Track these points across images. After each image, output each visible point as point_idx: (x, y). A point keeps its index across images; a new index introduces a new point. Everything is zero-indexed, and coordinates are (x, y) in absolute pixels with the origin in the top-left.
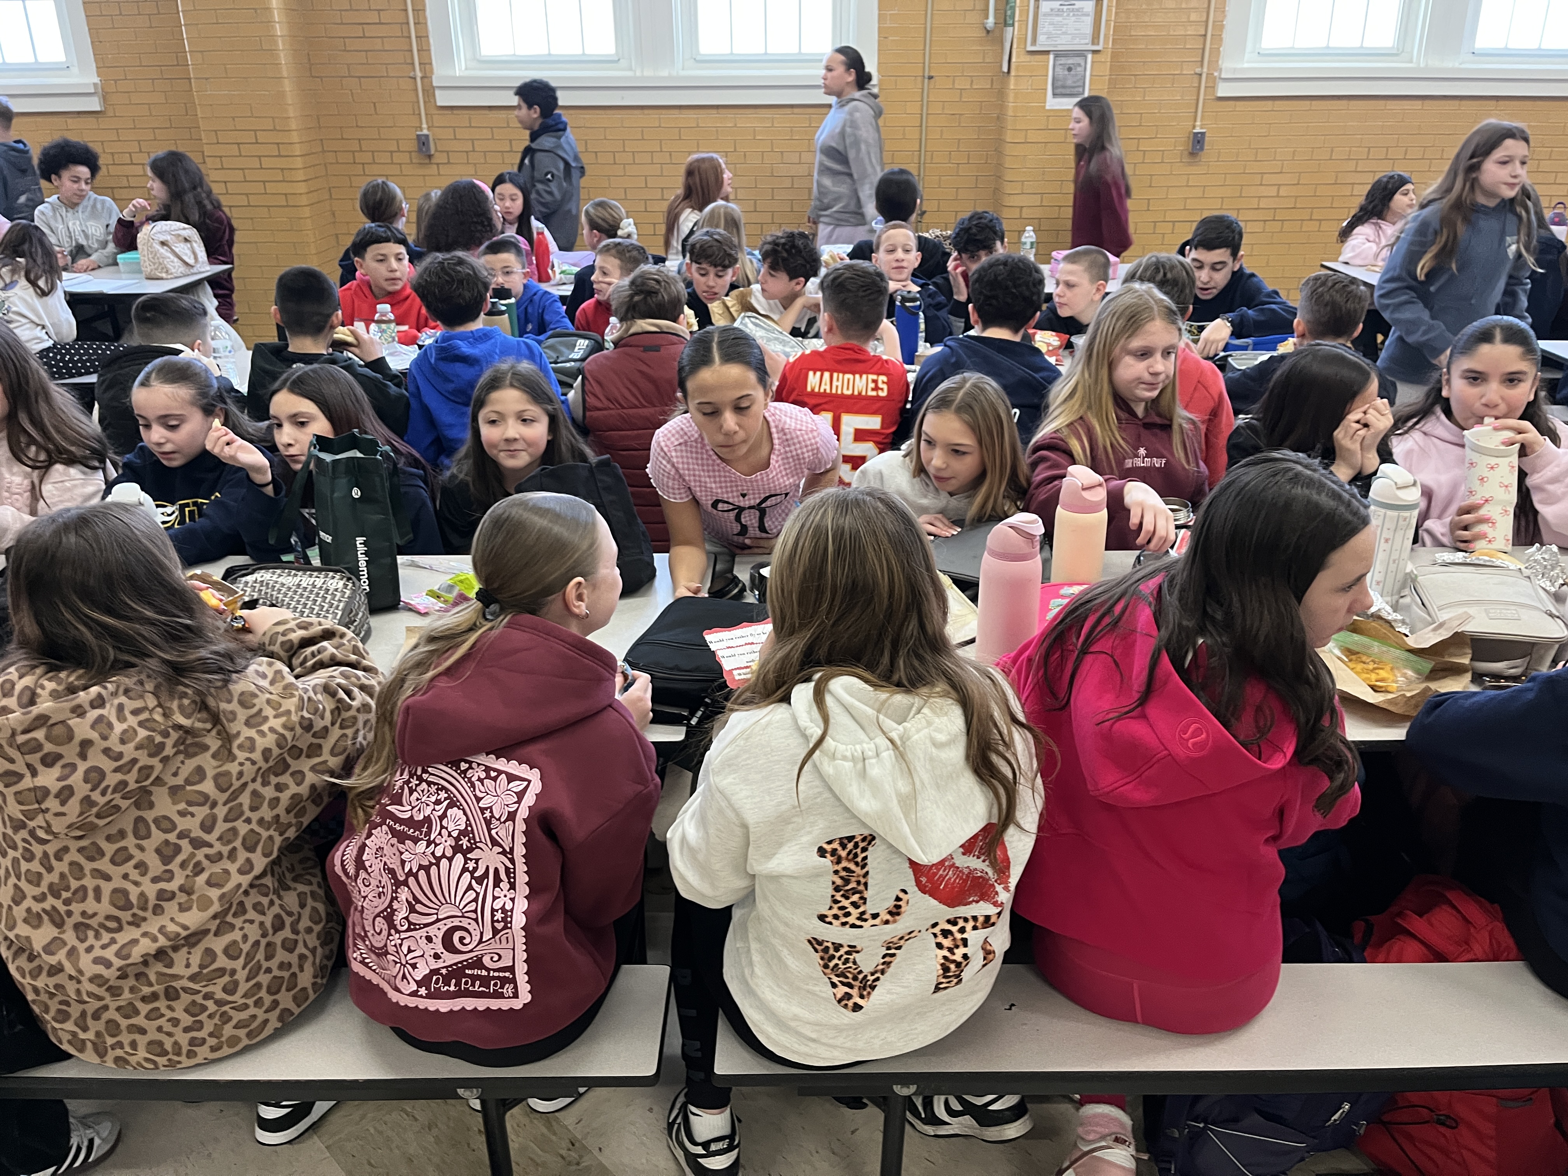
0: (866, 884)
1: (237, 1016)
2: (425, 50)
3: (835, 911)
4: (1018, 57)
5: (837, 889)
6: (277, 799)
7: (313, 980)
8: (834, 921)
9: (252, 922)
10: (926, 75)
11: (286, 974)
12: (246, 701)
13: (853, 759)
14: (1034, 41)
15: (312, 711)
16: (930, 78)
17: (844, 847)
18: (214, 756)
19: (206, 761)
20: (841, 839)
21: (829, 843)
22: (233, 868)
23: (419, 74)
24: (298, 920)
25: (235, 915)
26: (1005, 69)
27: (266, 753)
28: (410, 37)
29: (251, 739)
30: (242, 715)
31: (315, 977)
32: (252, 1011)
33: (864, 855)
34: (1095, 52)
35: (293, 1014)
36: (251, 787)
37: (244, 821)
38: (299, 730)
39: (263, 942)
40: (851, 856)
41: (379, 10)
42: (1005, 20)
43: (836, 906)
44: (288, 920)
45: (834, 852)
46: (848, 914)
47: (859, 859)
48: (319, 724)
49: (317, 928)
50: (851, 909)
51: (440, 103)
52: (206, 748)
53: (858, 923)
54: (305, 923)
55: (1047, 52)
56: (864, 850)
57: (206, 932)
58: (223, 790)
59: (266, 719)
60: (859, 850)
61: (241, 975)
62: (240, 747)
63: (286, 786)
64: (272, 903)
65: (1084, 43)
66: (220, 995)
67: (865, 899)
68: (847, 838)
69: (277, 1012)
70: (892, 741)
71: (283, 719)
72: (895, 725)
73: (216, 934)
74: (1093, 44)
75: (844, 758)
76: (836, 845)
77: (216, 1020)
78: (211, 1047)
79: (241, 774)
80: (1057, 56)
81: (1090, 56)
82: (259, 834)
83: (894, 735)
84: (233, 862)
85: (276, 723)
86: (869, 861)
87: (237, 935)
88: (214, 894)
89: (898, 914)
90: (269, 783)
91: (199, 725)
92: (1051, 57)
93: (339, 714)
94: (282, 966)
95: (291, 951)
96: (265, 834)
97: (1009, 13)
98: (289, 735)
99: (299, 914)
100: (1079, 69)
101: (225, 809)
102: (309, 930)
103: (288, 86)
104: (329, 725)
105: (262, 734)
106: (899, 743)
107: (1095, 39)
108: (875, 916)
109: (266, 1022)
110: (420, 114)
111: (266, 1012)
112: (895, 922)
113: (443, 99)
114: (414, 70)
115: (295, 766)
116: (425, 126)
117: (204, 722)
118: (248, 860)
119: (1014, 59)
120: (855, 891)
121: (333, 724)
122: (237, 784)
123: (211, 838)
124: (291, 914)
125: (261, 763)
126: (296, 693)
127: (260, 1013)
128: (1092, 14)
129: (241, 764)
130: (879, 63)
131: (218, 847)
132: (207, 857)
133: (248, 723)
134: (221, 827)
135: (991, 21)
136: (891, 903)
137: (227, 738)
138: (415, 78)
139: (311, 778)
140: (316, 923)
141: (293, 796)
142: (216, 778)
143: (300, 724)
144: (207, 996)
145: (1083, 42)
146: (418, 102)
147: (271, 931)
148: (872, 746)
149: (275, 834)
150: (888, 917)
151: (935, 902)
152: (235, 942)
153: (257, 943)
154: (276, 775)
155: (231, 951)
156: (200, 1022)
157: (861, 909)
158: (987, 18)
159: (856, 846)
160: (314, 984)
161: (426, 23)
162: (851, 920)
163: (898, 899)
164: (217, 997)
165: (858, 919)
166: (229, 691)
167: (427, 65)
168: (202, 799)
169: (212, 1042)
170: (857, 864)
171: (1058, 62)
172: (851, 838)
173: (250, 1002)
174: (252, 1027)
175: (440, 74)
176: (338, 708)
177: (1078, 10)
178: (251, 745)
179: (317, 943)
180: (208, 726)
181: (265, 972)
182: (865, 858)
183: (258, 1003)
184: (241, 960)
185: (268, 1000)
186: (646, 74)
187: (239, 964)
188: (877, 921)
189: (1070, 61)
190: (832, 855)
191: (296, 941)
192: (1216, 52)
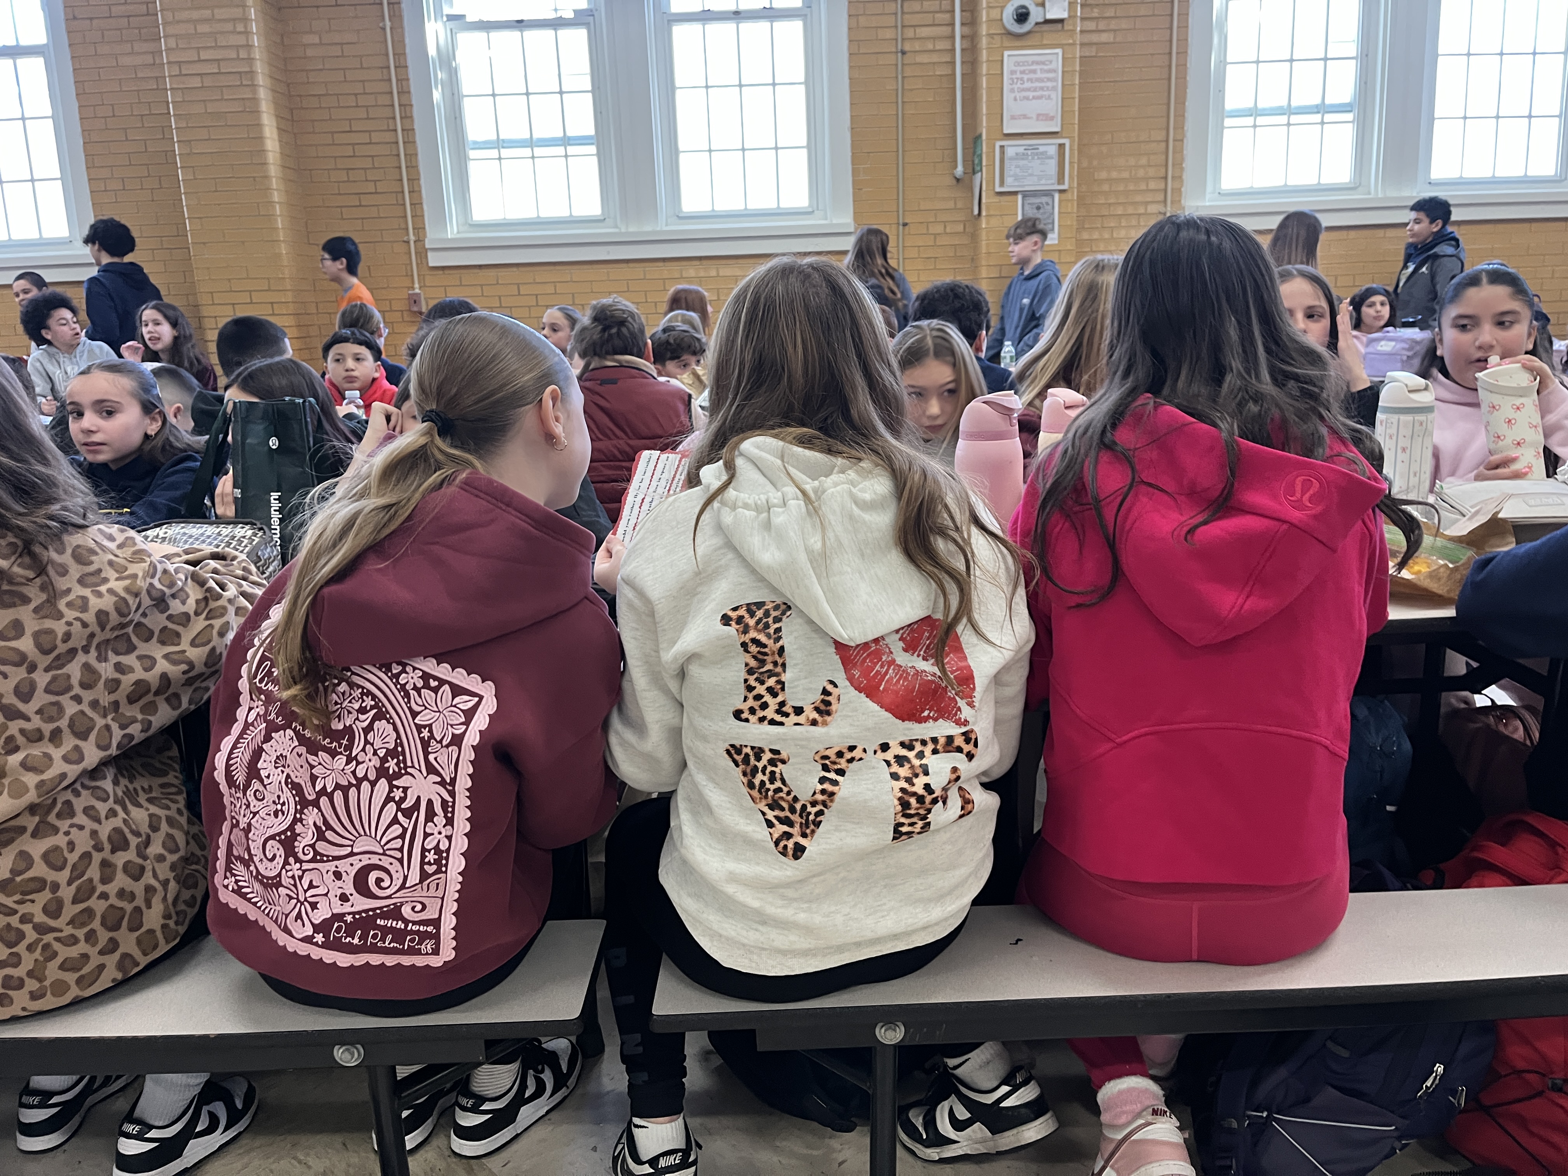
0: (784, 665)
1: (65, 952)
2: (419, 216)
3: (751, 703)
4: (987, 198)
5: (750, 672)
6: (117, 682)
7: (162, 921)
8: (751, 717)
9: (81, 828)
10: (901, 222)
11: (128, 907)
12: (81, 556)
13: (757, 509)
14: (1002, 183)
15: (167, 583)
16: (905, 225)
17: (752, 614)
18: (36, 610)
19: (25, 614)
20: (748, 605)
21: (735, 609)
22: (57, 754)
23: (412, 238)
24: (147, 842)
25: (59, 816)
26: (976, 212)
27: (102, 616)
28: (404, 205)
29: (84, 599)
30: (75, 571)
31: (167, 916)
32: (82, 947)
33: (777, 625)
34: (1061, 191)
35: (138, 964)
36: (81, 658)
37: (72, 698)
38: (147, 601)
39: (97, 857)
40: (761, 626)
41: (375, 181)
42: (973, 168)
43: (750, 696)
44: (134, 841)
45: (739, 620)
46: (764, 706)
47: (771, 631)
48: (176, 607)
49: (172, 858)
50: (768, 698)
51: (431, 264)
52: (26, 600)
53: (778, 718)
54: (156, 848)
55: (1015, 193)
56: (777, 620)
57: (22, 830)
58: (46, 652)
59: (106, 580)
60: (770, 620)
61: (67, 893)
62: (69, 605)
63: (131, 670)
64: (112, 813)
65: (1050, 184)
66: (40, 918)
67: (783, 683)
68: (755, 604)
69: (117, 956)
70: (804, 493)
71: (127, 582)
72: (809, 480)
73: (34, 835)
74: (1059, 183)
75: (746, 506)
76: (742, 612)
77: (37, 955)
78: (31, 993)
79: (67, 637)
80: (1024, 197)
81: (1057, 196)
82: (91, 719)
83: (808, 488)
84: (57, 746)
85: (118, 586)
86: (783, 633)
87: (60, 840)
88: (31, 780)
89: (829, 713)
90: (106, 660)
91: (16, 569)
92: (1020, 197)
93: (207, 605)
94: (122, 894)
95: (137, 878)
96: (100, 722)
97: (976, 161)
98: (132, 602)
99: (148, 837)
100: (1047, 207)
101: (48, 677)
102: (160, 858)
103: (284, 249)
104: (192, 613)
105: (99, 595)
106: (812, 495)
107: (1061, 179)
108: (799, 711)
109: (101, 967)
110: (412, 275)
111: (101, 953)
112: (825, 723)
113: (434, 260)
114: (408, 234)
115: (143, 648)
116: (417, 285)
117: (25, 568)
118: (77, 748)
119: (984, 200)
120: (771, 674)
121: (197, 614)
122: (62, 648)
123: (29, 709)
124: (137, 834)
125: (94, 627)
126: (148, 559)
127: (93, 952)
128: (1056, 157)
129: (69, 624)
130: (855, 213)
131: (36, 722)
132: (22, 731)
133: (81, 581)
134: (40, 699)
135: (960, 170)
136: (818, 697)
137: (53, 595)
138: (408, 242)
139: (162, 666)
140: (171, 852)
141: (138, 683)
142: (36, 635)
143: (148, 592)
144: (24, 919)
145: (1049, 182)
146: (411, 264)
147: (107, 847)
148: (780, 494)
149: (115, 727)
150: (815, 715)
151: (875, 707)
152: (56, 849)
153: (86, 857)
154: (117, 653)
155: (53, 859)
156: (17, 955)
157: (780, 698)
158: (956, 167)
159: (767, 614)
160: (164, 927)
161: (420, 191)
162: (770, 713)
163: (825, 692)
164: (36, 920)
165: (778, 712)
166: (62, 543)
167: (420, 229)
168: (17, 659)
169: (32, 985)
170: (769, 636)
171: (1026, 202)
172: (760, 605)
173: (80, 933)
174: (83, 972)
175: (432, 238)
176: (206, 599)
177: (1042, 153)
178: (84, 604)
179: (171, 875)
180: (31, 574)
181: (99, 897)
182: (778, 630)
183: (91, 937)
184: (66, 873)
185: (103, 936)
186: (631, 230)
187: (63, 877)
188: (801, 719)
189: (1037, 200)
190: (738, 623)
191: (142, 869)
192: (1178, 191)
